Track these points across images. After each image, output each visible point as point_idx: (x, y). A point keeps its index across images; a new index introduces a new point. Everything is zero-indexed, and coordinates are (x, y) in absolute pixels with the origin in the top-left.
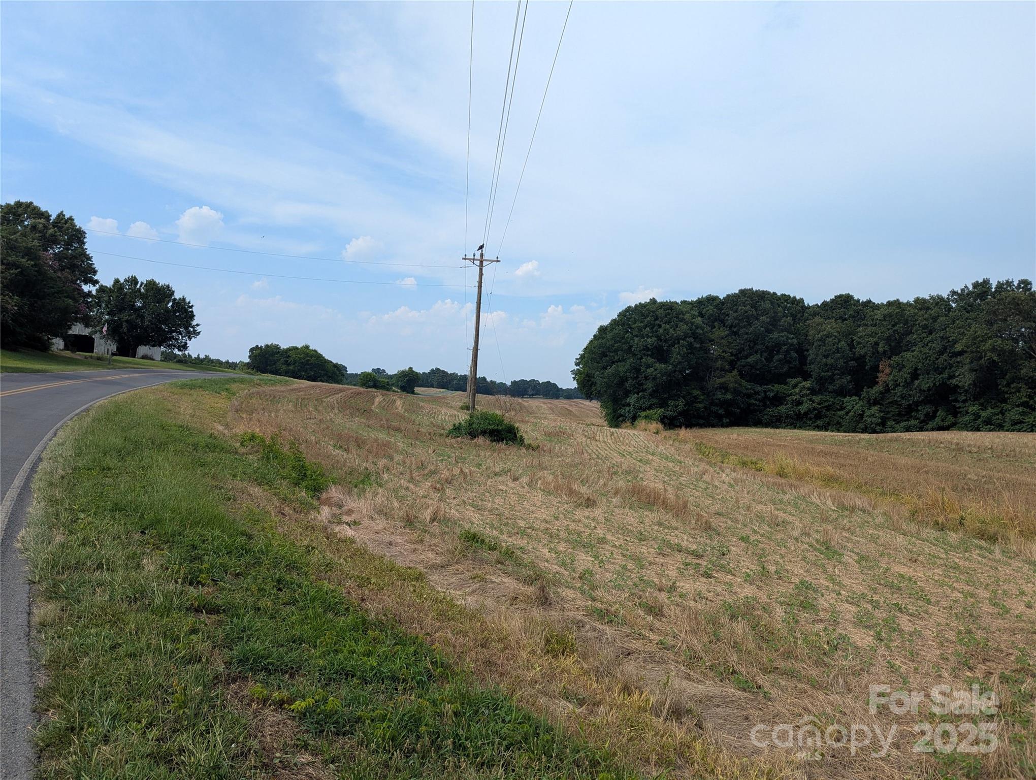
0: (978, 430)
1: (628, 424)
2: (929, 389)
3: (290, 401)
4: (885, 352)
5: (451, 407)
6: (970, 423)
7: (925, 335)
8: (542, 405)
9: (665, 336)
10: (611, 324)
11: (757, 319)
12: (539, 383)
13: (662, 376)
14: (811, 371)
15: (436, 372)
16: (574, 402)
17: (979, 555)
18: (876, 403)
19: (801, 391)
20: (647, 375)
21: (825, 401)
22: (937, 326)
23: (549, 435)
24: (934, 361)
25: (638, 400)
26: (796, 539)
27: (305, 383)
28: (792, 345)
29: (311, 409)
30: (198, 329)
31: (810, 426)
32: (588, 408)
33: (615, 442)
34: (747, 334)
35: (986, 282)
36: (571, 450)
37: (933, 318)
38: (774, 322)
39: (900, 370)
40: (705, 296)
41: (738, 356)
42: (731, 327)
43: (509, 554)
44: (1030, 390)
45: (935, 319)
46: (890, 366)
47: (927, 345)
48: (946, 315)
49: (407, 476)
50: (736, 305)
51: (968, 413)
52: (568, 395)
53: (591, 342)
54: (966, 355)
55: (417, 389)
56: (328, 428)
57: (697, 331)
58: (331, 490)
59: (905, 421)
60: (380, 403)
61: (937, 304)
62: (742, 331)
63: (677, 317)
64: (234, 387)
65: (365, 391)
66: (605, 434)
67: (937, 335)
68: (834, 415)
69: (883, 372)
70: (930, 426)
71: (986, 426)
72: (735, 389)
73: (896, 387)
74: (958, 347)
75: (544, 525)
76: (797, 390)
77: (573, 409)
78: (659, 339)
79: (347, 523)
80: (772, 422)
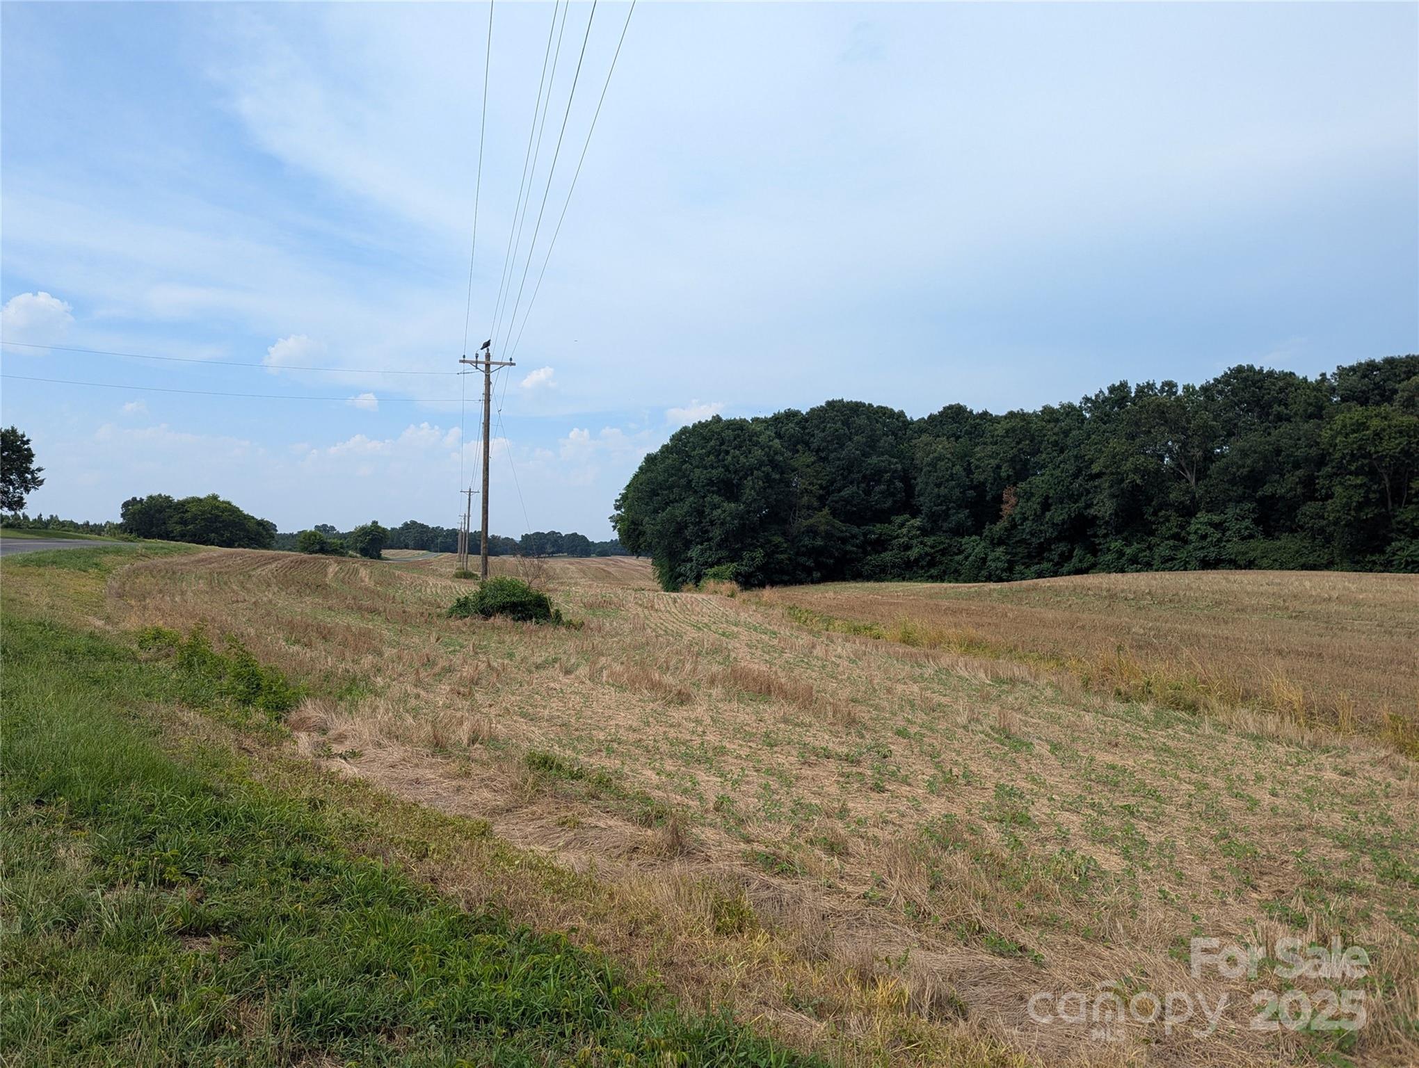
0: (1122, 571)
1: (691, 585)
2: (1064, 522)
3: (200, 578)
4: (1009, 476)
5: (441, 575)
6: (1112, 562)
7: (1055, 454)
8: (568, 566)
9: (734, 465)
10: (661, 451)
11: (850, 439)
12: (561, 536)
13: (733, 519)
14: (921, 505)
15: (411, 527)
16: (611, 560)
17: (1184, 731)
18: (1001, 542)
19: (909, 531)
20: (713, 519)
21: (939, 543)
22: (1069, 441)
23: (590, 606)
24: (1068, 486)
25: (703, 552)
26: (965, 727)
27: (216, 551)
28: (896, 471)
29: (235, 588)
30: (40, 475)
31: (922, 576)
32: (632, 567)
33: (682, 611)
34: (839, 459)
35: (1124, 385)
36: (627, 627)
37: (1064, 433)
38: (872, 443)
39: (1028, 500)
40: (782, 411)
41: (827, 490)
42: (818, 450)
43: (604, 782)
44: (1180, 519)
45: (1066, 433)
46: (1015, 494)
47: (1059, 467)
48: (1079, 428)
49: (412, 678)
50: (823, 422)
51: (1110, 550)
52: (604, 550)
53: (636, 476)
54: (1105, 478)
55: (385, 553)
56: (269, 614)
57: (776, 457)
58: (306, 706)
59: (1037, 564)
60: (336, 574)
61: (1068, 414)
62: (832, 455)
63: (750, 440)
64: (107, 560)
65: (311, 558)
66: (665, 602)
67: (1071, 454)
68: (951, 560)
69: (1008, 503)
70: (1065, 569)
71: (1132, 565)
72: (827, 532)
73: (1024, 521)
74: (1095, 469)
75: (633, 737)
76: (904, 530)
77: (612, 570)
78: (727, 469)
79: (341, 756)
80: (875, 574)
